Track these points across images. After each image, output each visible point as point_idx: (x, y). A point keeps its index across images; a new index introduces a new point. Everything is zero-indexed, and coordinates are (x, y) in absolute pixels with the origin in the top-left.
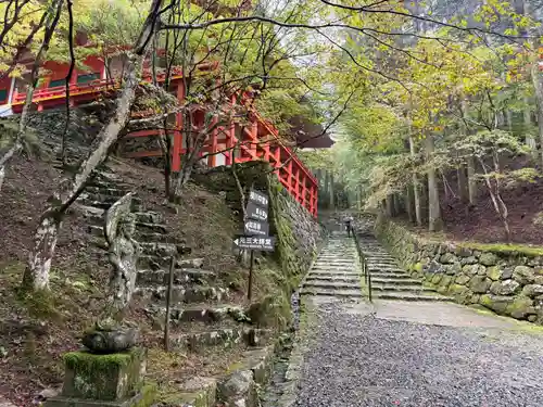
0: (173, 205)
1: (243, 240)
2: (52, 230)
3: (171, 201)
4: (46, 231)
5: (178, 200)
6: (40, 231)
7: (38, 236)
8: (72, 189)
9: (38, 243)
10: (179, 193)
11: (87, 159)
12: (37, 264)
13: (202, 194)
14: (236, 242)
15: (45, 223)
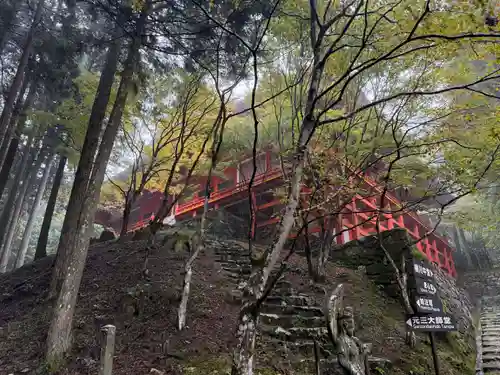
0: (319, 285)
1: (416, 321)
2: (251, 325)
3: (316, 281)
4: (246, 327)
5: (322, 279)
6: (242, 328)
7: (240, 333)
8: (262, 282)
9: (241, 339)
10: (321, 273)
11: (271, 252)
12: (242, 362)
13: (342, 270)
14: (409, 322)
15: (245, 318)
